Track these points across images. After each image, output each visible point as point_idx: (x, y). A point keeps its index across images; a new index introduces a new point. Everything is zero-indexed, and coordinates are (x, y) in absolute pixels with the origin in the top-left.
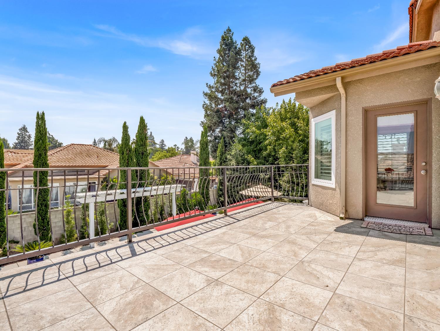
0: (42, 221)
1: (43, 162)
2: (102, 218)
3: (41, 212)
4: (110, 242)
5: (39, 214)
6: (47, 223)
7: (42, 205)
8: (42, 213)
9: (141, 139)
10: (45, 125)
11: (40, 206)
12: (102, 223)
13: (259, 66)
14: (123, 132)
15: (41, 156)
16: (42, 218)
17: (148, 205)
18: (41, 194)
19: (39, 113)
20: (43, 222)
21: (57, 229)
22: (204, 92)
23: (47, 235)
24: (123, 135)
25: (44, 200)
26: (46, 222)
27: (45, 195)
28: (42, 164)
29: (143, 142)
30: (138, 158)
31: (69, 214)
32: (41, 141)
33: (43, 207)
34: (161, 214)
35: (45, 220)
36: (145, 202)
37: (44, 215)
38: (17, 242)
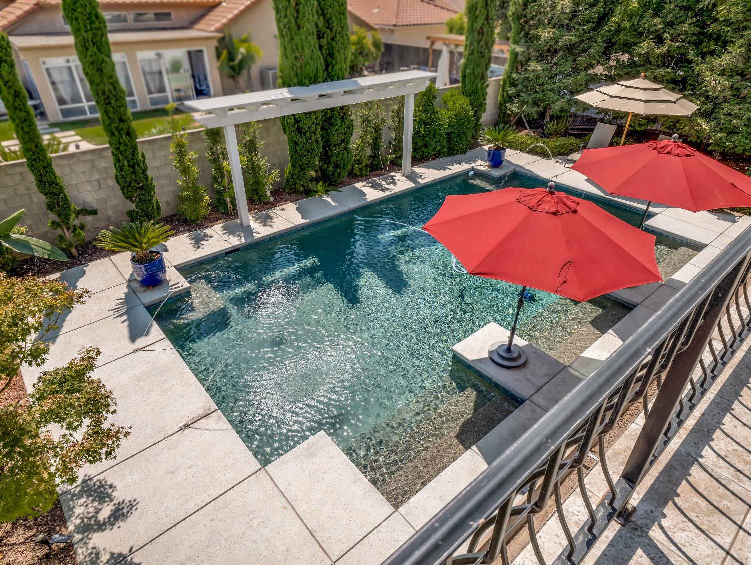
0: (131, 170)
1: (88, 11)
2: (252, 159)
3: (122, 147)
4: (278, 213)
6: (143, 173)
7: (119, 133)
8: (125, 151)
11: (117, 134)
12: (254, 170)
16: (128, 162)
17: (349, 127)
18: (109, 103)
20: (134, 173)
21: (164, 182)
23: (150, 200)
25: (121, 120)
26: (141, 171)
27: (120, 107)
31: (181, 151)
33: (124, 137)
34: (375, 146)
35: (137, 167)
36: (343, 118)
37: (131, 156)
38: (94, 212)
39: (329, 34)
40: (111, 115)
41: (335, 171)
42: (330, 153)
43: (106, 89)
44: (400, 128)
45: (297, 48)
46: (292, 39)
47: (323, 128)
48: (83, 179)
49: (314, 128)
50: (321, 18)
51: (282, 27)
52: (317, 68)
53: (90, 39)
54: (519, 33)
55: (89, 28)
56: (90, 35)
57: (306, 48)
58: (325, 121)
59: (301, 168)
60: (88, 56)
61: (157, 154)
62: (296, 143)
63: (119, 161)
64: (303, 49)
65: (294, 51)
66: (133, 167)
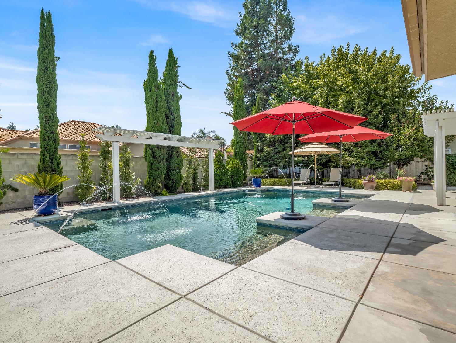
0: (50, 160)
2: (126, 171)
3: (48, 147)
5: (46, 151)
6: (57, 164)
7: (49, 139)
8: (50, 149)
9: (171, 76)
10: (52, 29)
11: (47, 140)
12: (126, 177)
13: (293, 21)
14: (149, 64)
15: (48, 71)
16: (50, 156)
17: (181, 162)
19: (45, 12)
20: (52, 163)
22: (229, 52)
24: (150, 67)
25: (53, 133)
26: (56, 162)
27: (53, 126)
28: (49, 83)
29: (173, 81)
30: (167, 101)
32: (47, 50)
33: (51, 142)
34: (195, 178)
35: (54, 160)
36: (178, 157)
37: (52, 153)
38: (16, 190)
39: (171, 117)
40: (47, 129)
41: (173, 185)
42: (170, 173)
43: (48, 115)
44: (207, 171)
45: (156, 119)
46: (154, 115)
47: (167, 161)
48: (16, 169)
49: (162, 157)
50: (168, 110)
51: (149, 109)
52: (165, 129)
53: (47, 91)
54: (257, 138)
55: (48, 86)
56: (48, 89)
57: (160, 119)
58: (168, 157)
59: (153, 178)
60: (44, 98)
61: (69, 163)
62: (152, 164)
63: (44, 155)
64: (159, 119)
65: (154, 120)
66: (52, 160)
